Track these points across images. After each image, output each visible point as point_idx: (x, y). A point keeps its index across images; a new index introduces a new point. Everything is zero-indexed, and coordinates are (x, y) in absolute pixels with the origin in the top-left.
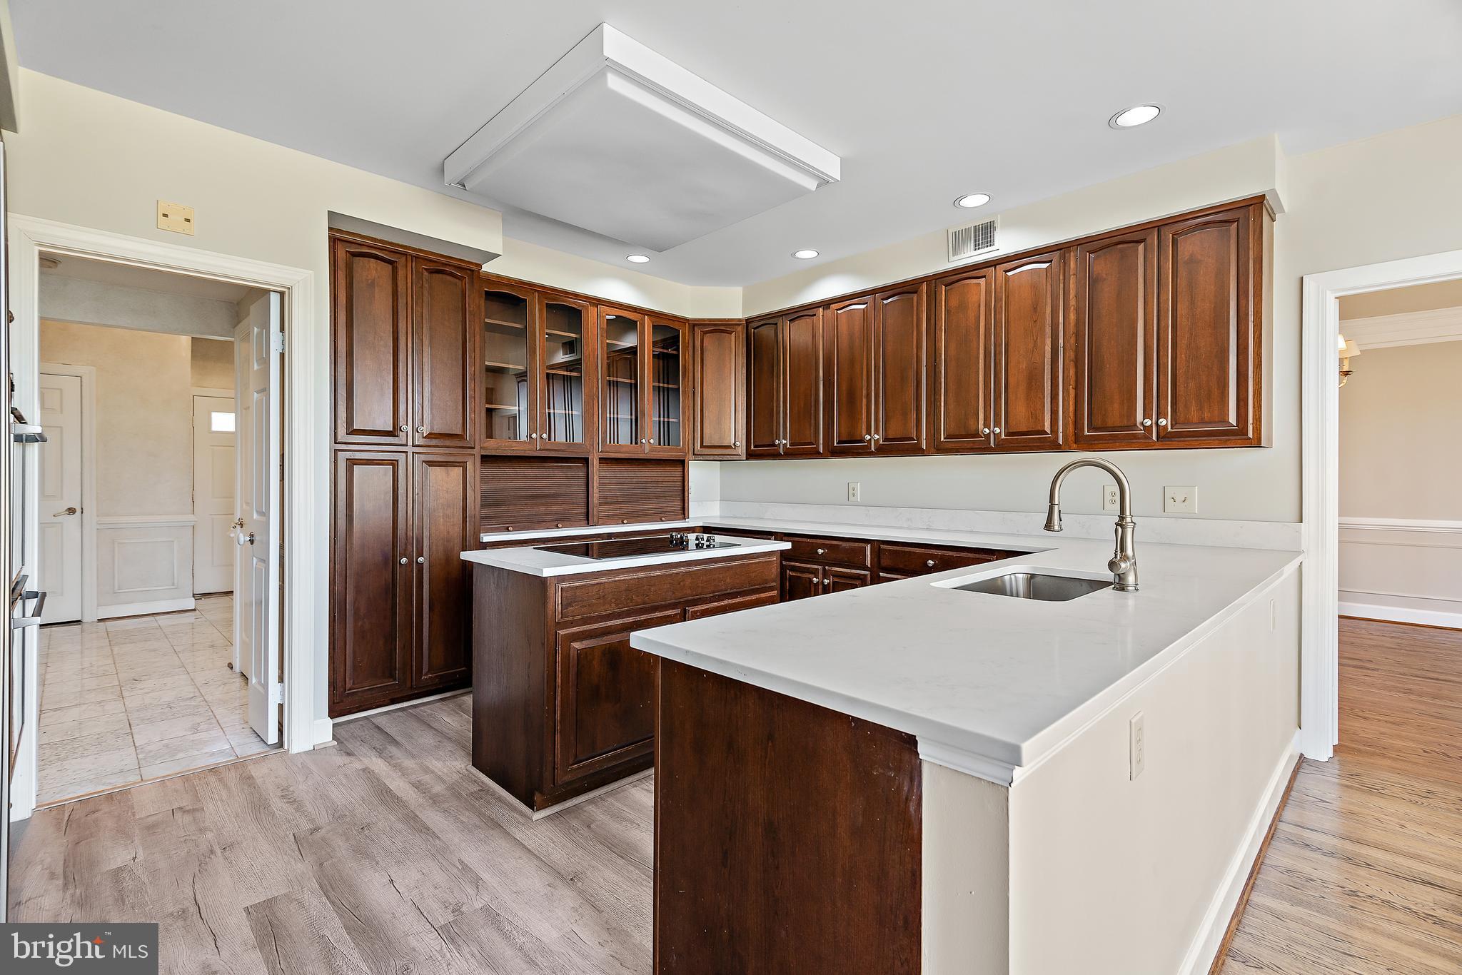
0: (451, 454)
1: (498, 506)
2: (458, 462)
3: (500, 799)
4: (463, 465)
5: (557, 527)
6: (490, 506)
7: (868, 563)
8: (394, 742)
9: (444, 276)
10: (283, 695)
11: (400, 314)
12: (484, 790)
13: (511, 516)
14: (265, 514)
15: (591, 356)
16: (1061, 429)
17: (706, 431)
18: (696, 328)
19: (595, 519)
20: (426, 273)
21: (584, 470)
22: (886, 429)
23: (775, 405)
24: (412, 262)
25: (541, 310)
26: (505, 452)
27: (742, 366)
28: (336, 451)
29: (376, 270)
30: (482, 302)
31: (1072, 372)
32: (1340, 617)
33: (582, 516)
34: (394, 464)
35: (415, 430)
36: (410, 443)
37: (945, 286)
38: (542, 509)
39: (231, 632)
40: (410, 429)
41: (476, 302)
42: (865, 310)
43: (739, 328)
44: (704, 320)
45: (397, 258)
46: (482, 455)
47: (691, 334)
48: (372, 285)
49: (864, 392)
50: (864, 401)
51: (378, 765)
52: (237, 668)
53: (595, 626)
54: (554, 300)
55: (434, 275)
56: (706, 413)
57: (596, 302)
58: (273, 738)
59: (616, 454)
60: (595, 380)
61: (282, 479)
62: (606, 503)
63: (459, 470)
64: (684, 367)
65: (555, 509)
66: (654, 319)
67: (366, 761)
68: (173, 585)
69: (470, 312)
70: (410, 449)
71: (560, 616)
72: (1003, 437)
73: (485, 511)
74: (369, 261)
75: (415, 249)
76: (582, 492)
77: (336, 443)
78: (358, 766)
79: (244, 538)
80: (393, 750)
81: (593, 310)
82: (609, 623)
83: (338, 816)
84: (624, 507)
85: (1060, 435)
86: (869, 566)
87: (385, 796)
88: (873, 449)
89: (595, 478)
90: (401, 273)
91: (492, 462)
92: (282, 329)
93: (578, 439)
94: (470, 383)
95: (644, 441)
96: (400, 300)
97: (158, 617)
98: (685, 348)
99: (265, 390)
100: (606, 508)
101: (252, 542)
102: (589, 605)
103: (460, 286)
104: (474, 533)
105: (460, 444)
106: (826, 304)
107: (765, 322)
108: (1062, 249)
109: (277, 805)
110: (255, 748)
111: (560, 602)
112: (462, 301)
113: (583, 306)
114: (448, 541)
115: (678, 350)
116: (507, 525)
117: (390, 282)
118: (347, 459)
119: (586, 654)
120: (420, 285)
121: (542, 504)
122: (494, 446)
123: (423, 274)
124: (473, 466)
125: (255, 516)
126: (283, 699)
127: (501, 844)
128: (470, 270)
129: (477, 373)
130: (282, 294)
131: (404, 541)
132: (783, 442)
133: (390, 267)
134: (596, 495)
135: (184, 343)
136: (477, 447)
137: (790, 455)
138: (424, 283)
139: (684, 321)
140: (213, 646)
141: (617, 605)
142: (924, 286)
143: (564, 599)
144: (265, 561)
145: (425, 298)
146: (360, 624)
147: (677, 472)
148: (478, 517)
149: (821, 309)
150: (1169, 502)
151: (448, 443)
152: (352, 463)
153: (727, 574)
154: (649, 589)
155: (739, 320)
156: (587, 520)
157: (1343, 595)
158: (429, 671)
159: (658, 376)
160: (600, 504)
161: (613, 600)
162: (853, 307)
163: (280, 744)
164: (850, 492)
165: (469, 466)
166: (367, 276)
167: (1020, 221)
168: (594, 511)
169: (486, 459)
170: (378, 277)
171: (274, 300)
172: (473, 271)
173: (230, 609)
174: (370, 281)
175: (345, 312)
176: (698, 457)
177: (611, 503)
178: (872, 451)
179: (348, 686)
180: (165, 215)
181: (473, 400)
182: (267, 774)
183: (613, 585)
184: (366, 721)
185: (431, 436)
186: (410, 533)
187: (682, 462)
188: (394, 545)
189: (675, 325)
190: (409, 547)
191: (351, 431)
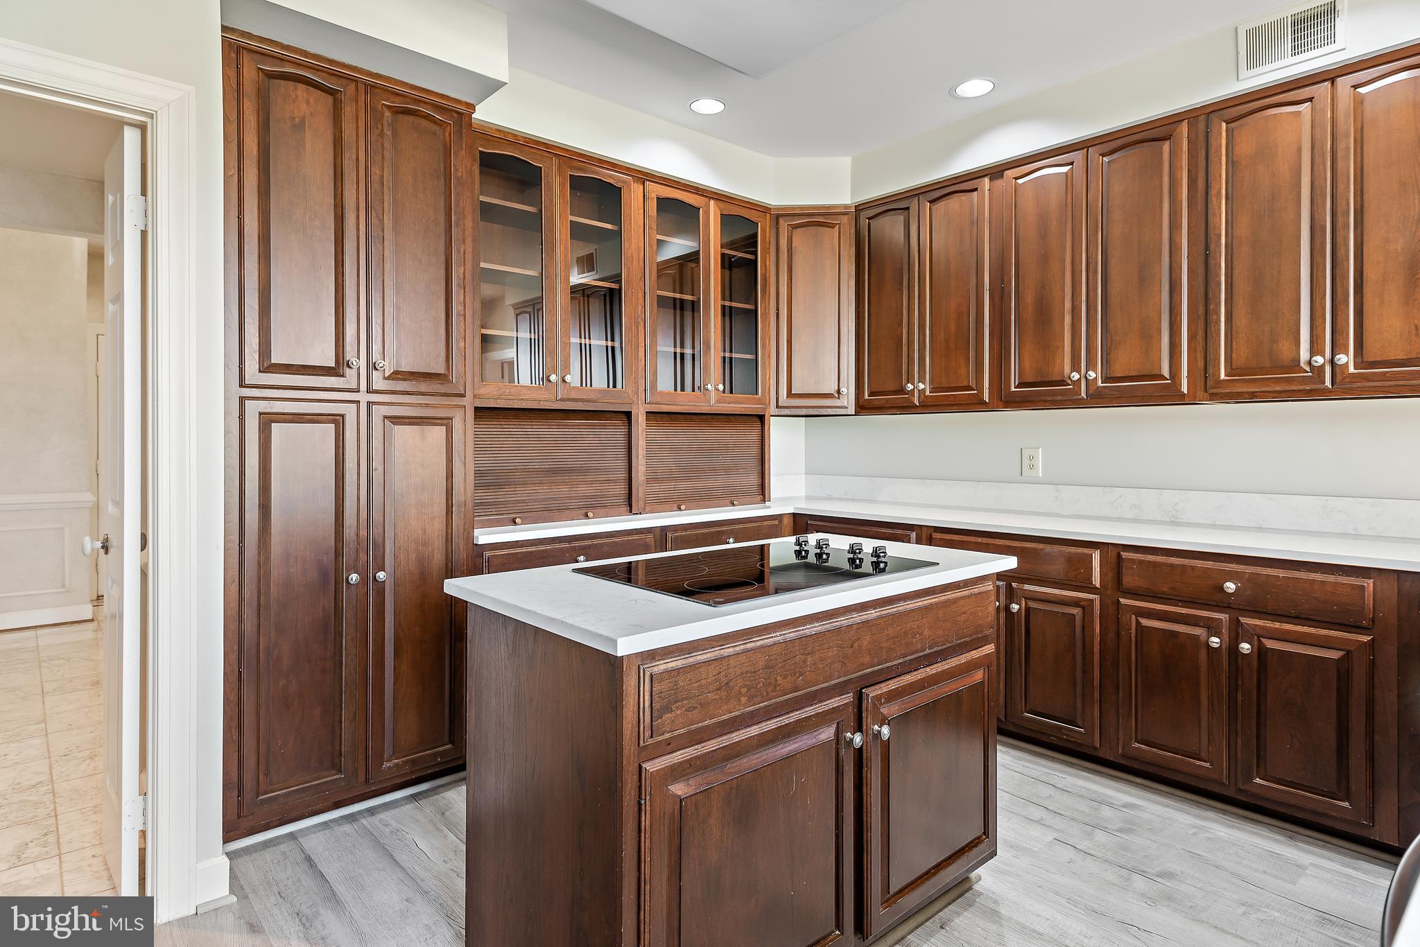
0: (427, 405)
1: (499, 485)
2: (441, 419)
4: (446, 422)
5: (587, 516)
6: (488, 486)
7: (1096, 581)
9: (417, 120)
10: (145, 817)
11: (346, 177)
13: (518, 502)
14: (119, 504)
15: (635, 259)
17: (796, 372)
18: (781, 221)
19: (641, 504)
20: (387, 113)
21: (624, 430)
22: (1106, 362)
23: (905, 332)
24: (366, 93)
25: (562, 185)
26: (511, 402)
27: (849, 276)
28: (242, 400)
29: (308, 102)
30: (476, 169)
33: (622, 500)
34: (337, 421)
35: (372, 366)
36: (363, 387)
37: (1227, 124)
38: (564, 489)
40: (363, 363)
41: (465, 166)
42: (1069, 174)
43: (845, 219)
44: (793, 208)
45: (342, 87)
46: (475, 407)
47: (774, 230)
48: (300, 126)
49: (1068, 305)
50: (1068, 319)
53: (712, 745)
54: (580, 169)
55: (401, 117)
56: (795, 347)
57: (644, 176)
59: (670, 407)
60: (641, 295)
62: (656, 481)
63: (438, 432)
64: (764, 277)
65: (584, 490)
66: (721, 204)
68: (64, 587)
69: (457, 179)
70: (363, 397)
71: (648, 733)
73: (488, 496)
74: (296, 89)
75: (370, 73)
76: (622, 464)
77: (241, 386)
81: (637, 189)
82: (737, 736)
84: (681, 484)
86: (1098, 585)
88: (1084, 395)
89: (640, 443)
90: (348, 110)
91: (491, 418)
92: (144, 191)
94: (458, 293)
95: (709, 387)
96: (346, 156)
98: (766, 251)
99: (119, 296)
100: (656, 487)
102: (701, 704)
103: (442, 137)
104: (464, 529)
105: (443, 389)
106: (995, 172)
107: (888, 207)
111: (647, 704)
112: (445, 162)
113: (624, 182)
114: (424, 544)
115: (755, 253)
116: (514, 516)
117: (330, 124)
118: (260, 414)
119: (696, 804)
120: (377, 132)
121: (565, 483)
122: (493, 394)
123: (383, 114)
124: (464, 425)
125: (111, 508)
126: (145, 823)
128: (458, 113)
129: (468, 277)
130: (143, 129)
132: (920, 387)
133: (330, 99)
134: (641, 468)
136: (469, 394)
137: (929, 406)
138: (385, 130)
139: (764, 209)
141: (750, 698)
142: (1184, 127)
143: (655, 698)
145: (387, 153)
146: (282, 683)
147: (753, 433)
148: (470, 504)
149: (987, 180)
151: (423, 387)
152: (267, 420)
153: (925, 620)
154: (805, 662)
155: (846, 207)
156: (629, 504)
158: (395, 754)
159: (728, 291)
160: (648, 481)
161: (744, 690)
162: (1046, 171)
164: (1024, 461)
165: (457, 424)
166: (293, 113)
168: (640, 490)
169: (483, 413)
170: (311, 115)
171: (131, 137)
172: (462, 114)
174: (297, 120)
175: (256, 171)
176: (785, 411)
177: (663, 480)
178: (1083, 399)
179: (263, 787)
181: (462, 319)
183: (743, 658)
184: (292, 844)
185: (397, 375)
186: (363, 533)
187: (761, 418)
188: (338, 552)
189: (753, 216)
190: (363, 556)
191: (267, 367)
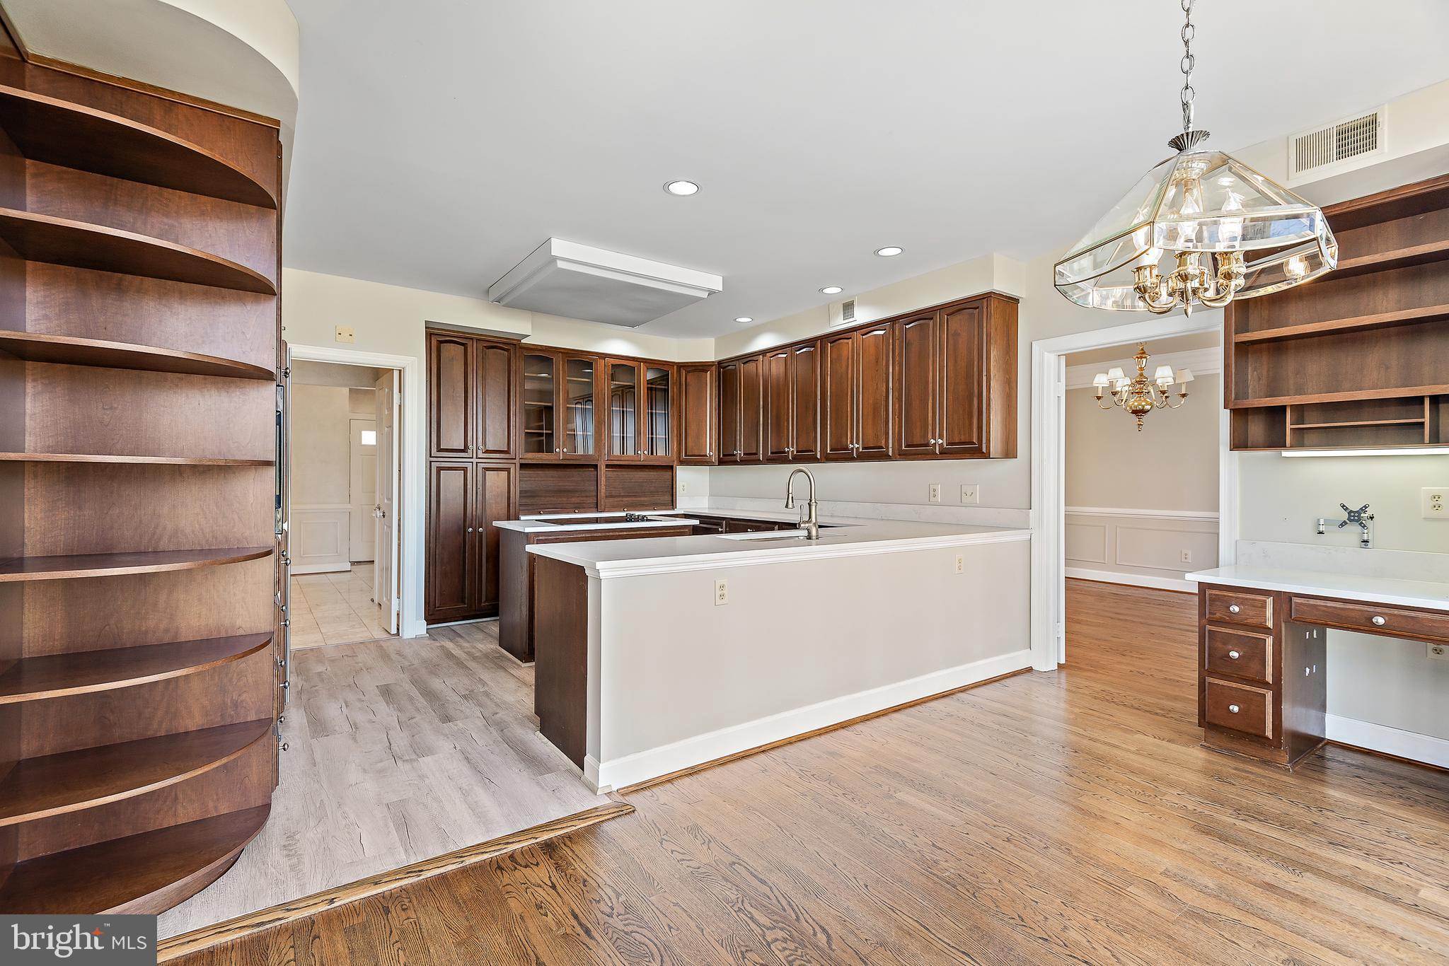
0: (500, 463)
1: (534, 497)
2: (506, 469)
3: (509, 660)
5: (575, 512)
6: (527, 497)
8: (460, 636)
9: (496, 350)
10: (399, 606)
11: (469, 376)
12: (503, 656)
13: (543, 504)
14: (391, 499)
15: (600, 394)
16: (891, 445)
17: (690, 444)
18: (681, 369)
19: (603, 507)
20: (485, 350)
21: (594, 473)
22: (797, 444)
23: (734, 425)
24: (476, 343)
25: (563, 365)
26: (537, 461)
28: (431, 462)
29: (455, 350)
30: (523, 363)
31: (897, 406)
32: (1066, 577)
33: (593, 505)
34: (465, 470)
35: (478, 448)
36: (475, 456)
37: (830, 344)
38: (565, 499)
39: (373, 584)
40: (474, 447)
41: (517, 364)
43: (713, 369)
44: (687, 362)
45: (466, 342)
46: (520, 464)
47: (678, 373)
48: (452, 359)
50: (786, 423)
51: (449, 645)
52: (376, 601)
54: (573, 357)
55: (490, 350)
56: (689, 431)
57: (605, 355)
58: (394, 631)
59: (618, 462)
60: (603, 411)
61: (400, 479)
62: (612, 496)
63: (505, 474)
64: (673, 397)
65: (573, 500)
66: (648, 365)
67: (443, 643)
68: (337, 552)
69: (513, 371)
70: (475, 460)
72: (861, 450)
73: (524, 501)
74: (451, 345)
75: (478, 335)
76: (593, 489)
77: (431, 457)
78: (438, 644)
79: (379, 514)
80: (459, 639)
81: (601, 362)
83: (424, 661)
84: (625, 499)
85: (890, 450)
87: (449, 655)
89: (603, 479)
90: (469, 349)
91: (528, 468)
92: (400, 392)
93: (591, 452)
94: (513, 416)
95: (641, 452)
96: (469, 368)
97: (327, 575)
98: (674, 384)
99: (391, 427)
100: (611, 500)
101: (384, 516)
103: (507, 355)
104: (515, 514)
105: (507, 457)
106: (764, 353)
107: (750, 359)
108: (893, 320)
109: (394, 656)
110: (385, 636)
112: (508, 365)
113: (594, 359)
115: (668, 385)
116: (539, 510)
117: (463, 357)
118: (437, 467)
120: (481, 357)
121: (565, 496)
122: (534, 457)
123: (482, 348)
124: (515, 471)
125: (386, 501)
126: (399, 608)
127: (502, 674)
128: (513, 344)
129: (517, 409)
130: (400, 371)
131: (470, 520)
132: (739, 453)
133: (462, 346)
134: (603, 491)
135: (346, 391)
136: (517, 458)
137: (744, 462)
138: (484, 355)
139: (673, 363)
140: (362, 591)
142: (819, 343)
144: (391, 527)
146: (444, 567)
147: (667, 474)
148: (518, 503)
149: (761, 357)
150: (964, 495)
151: (498, 456)
152: (439, 469)
155: (713, 362)
156: (597, 508)
157: (1069, 562)
158: (486, 601)
160: (606, 497)
162: (780, 356)
163: (398, 634)
165: (512, 471)
166: (449, 355)
167: (869, 301)
168: (602, 502)
169: (523, 466)
170: (456, 354)
171: (396, 374)
172: (516, 345)
173: (373, 571)
174: (451, 357)
175: (436, 378)
176: (682, 463)
177: (614, 497)
179: (437, 605)
180: (340, 334)
181: (515, 427)
182: (391, 646)
184: (447, 628)
185: (488, 451)
186: (474, 513)
187: (672, 467)
188: (465, 520)
189: (665, 368)
190: (474, 522)
191: (439, 450)
